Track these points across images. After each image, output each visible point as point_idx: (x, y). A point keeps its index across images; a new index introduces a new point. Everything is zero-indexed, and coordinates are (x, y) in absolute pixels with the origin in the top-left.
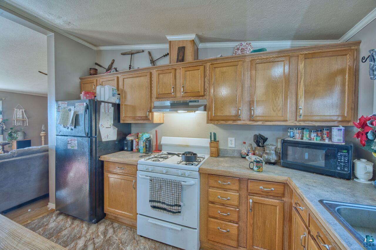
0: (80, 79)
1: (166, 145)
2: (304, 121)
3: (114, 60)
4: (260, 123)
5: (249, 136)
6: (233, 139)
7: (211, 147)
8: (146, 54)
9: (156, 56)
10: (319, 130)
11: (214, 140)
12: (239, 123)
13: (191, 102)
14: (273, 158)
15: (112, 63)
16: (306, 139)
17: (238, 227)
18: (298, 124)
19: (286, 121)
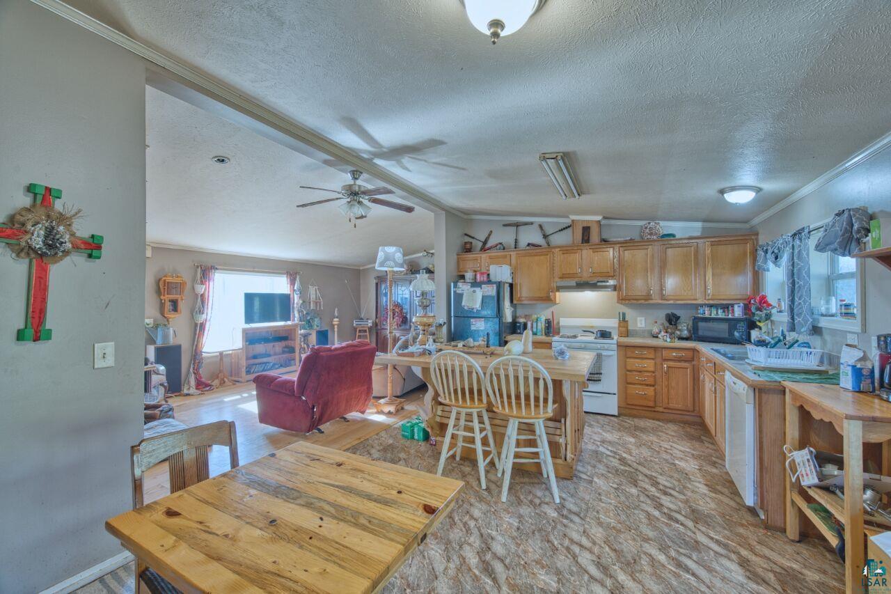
0: (457, 255)
1: (565, 327)
2: (711, 300)
3: (491, 232)
4: (672, 302)
5: (661, 315)
6: (643, 319)
7: (619, 326)
8: (536, 226)
9: (549, 230)
10: (726, 307)
11: (623, 320)
12: (651, 302)
13: (598, 282)
14: (685, 333)
15: (489, 235)
16: (713, 316)
17: (655, 390)
18: (707, 302)
19: (696, 300)
